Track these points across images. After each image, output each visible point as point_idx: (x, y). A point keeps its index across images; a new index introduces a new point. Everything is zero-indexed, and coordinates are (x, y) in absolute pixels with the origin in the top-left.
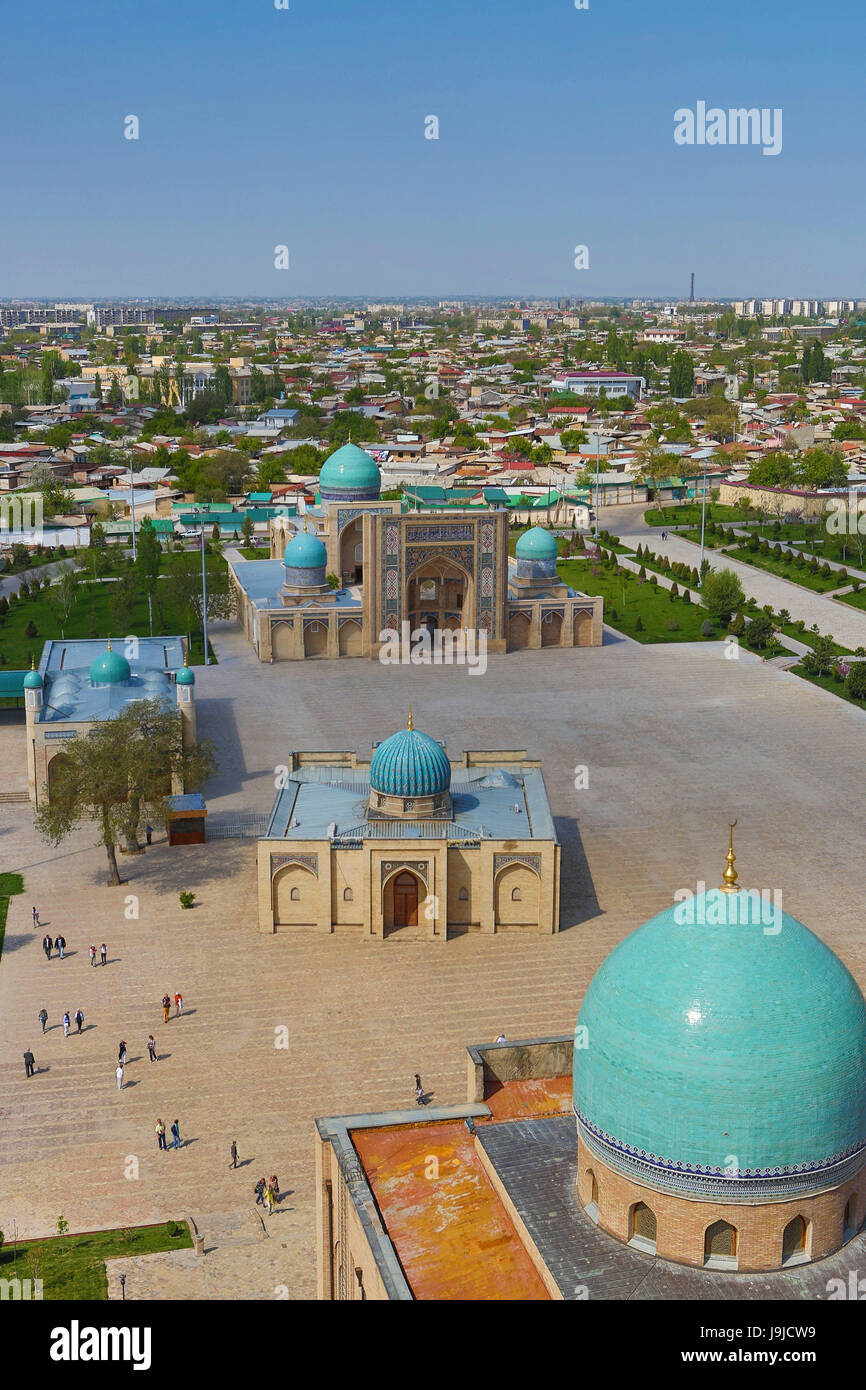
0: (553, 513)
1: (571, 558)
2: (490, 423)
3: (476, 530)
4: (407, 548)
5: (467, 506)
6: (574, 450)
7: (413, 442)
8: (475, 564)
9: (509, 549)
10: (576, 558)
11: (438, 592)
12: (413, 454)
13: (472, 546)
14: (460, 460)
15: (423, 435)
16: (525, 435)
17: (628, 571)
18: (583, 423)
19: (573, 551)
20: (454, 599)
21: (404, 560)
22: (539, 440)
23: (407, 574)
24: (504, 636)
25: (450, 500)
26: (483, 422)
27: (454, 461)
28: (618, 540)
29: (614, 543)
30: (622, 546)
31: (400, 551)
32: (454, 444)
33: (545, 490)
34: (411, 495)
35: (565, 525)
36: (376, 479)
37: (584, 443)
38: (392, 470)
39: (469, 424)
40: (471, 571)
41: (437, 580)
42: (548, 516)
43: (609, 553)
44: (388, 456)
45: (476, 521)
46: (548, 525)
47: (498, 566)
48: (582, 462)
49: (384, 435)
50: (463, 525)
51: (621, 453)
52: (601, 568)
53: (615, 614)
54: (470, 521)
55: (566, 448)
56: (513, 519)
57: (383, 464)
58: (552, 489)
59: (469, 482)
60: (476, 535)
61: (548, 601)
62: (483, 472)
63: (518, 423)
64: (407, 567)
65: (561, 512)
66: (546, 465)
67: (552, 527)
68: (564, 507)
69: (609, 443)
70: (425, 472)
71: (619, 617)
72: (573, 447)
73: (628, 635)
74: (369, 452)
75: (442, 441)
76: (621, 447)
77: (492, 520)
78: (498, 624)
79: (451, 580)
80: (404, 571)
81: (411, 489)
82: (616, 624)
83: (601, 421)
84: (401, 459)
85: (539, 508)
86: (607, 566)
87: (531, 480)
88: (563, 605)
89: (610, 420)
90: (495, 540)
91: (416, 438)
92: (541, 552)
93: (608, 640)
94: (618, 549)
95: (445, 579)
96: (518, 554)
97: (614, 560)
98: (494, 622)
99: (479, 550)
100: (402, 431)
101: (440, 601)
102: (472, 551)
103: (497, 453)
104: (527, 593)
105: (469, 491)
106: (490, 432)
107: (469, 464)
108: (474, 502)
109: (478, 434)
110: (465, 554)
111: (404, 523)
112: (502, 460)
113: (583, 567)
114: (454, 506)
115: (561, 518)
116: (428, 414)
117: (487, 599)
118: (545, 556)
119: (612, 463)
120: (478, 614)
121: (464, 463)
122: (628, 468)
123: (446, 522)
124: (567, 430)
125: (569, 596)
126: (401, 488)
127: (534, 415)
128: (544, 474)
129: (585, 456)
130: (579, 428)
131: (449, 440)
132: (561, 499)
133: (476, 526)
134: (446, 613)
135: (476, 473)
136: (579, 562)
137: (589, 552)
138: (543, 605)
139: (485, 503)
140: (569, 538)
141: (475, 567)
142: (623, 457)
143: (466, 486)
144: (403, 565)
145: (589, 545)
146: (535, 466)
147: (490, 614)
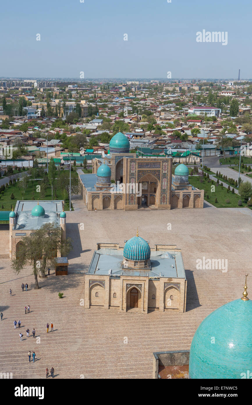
0: (188, 159)
1: (193, 175)
2: (167, 125)
3: (161, 165)
4: (138, 171)
5: (158, 156)
6: (196, 136)
7: (141, 132)
8: (161, 177)
9: (173, 172)
10: (195, 175)
11: (148, 187)
12: (141, 136)
13: (160, 170)
14: (157, 139)
15: (144, 129)
16: (179, 130)
17: (213, 181)
18: (199, 126)
19: (194, 173)
20: (153, 189)
21: (137, 175)
22: (184, 132)
23: (138, 180)
24: (170, 203)
25: (153, 153)
26: (164, 125)
27: (155, 139)
28: (210, 169)
29: (208, 170)
30: (211, 172)
31: (136, 172)
32: (155, 133)
33: (185, 150)
34: (140, 151)
35: (192, 163)
36: (128, 145)
37: (199, 133)
38: (133, 142)
39: (160, 126)
40: (159, 179)
41: (148, 182)
42: (186, 160)
43: (207, 174)
44: (132, 137)
45: (161, 161)
46: (186, 163)
47: (169, 178)
48: (198, 140)
49: (131, 129)
50: (157, 163)
51: (212, 137)
52: (204, 179)
53: (208, 197)
54: (159, 161)
55: (193, 135)
56: (174, 161)
57: (131, 140)
58: (188, 150)
59: (159, 147)
60: (161, 166)
61: (185, 191)
62: (164, 143)
63: (176, 125)
64: (138, 178)
65: (190, 159)
66: (185, 141)
67: (187, 164)
68: (191, 157)
69: (208, 133)
70: (145, 143)
71: (209, 198)
72: (195, 135)
73: (213, 205)
74: (126, 135)
75: (150, 132)
76: (212, 135)
77: (167, 161)
78: (168, 199)
79: (152, 182)
80: (137, 179)
81: (140, 149)
82: (209, 200)
83: (205, 125)
84: (136, 138)
85: (183, 157)
86: (206, 179)
87: (180, 146)
88: (190, 192)
89: (208, 125)
90: (168, 169)
91: (142, 130)
92: (183, 173)
93: (205, 206)
94: (209, 173)
95: (150, 182)
96: (175, 173)
97: (208, 177)
98: (167, 199)
99: (162, 172)
100: (137, 128)
101: (149, 190)
102: (160, 172)
103: (170, 136)
104: (178, 188)
105: (159, 150)
106: (167, 129)
107: (160, 140)
108: (161, 154)
109: (163, 129)
110: (157, 173)
111: (137, 161)
112: (170, 139)
113: (198, 179)
114: (154, 156)
115: (190, 161)
116: (146, 122)
117: (164, 190)
118: (185, 174)
119: (209, 141)
120: (161, 195)
121: (158, 140)
122: (214, 143)
123: (151, 161)
124: (193, 128)
125: (193, 189)
126: (137, 149)
127: (182, 123)
128: (186, 144)
129: (199, 138)
130: (198, 128)
131: (153, 131)
132: (191, 154)
133: (161, 163)
134: (150, 194)
135: (162, 143)
136: (196, 177)
137: (200, 174)
138: (183, 193)
139: (165, 155)
140: (193, 168)
141: (161, 178)
142: (212, 138)
143: (158, 148)
144: (137, 177)
145: (200, 171)
146: (182, 141)
147: (165, 195)
